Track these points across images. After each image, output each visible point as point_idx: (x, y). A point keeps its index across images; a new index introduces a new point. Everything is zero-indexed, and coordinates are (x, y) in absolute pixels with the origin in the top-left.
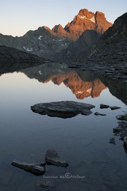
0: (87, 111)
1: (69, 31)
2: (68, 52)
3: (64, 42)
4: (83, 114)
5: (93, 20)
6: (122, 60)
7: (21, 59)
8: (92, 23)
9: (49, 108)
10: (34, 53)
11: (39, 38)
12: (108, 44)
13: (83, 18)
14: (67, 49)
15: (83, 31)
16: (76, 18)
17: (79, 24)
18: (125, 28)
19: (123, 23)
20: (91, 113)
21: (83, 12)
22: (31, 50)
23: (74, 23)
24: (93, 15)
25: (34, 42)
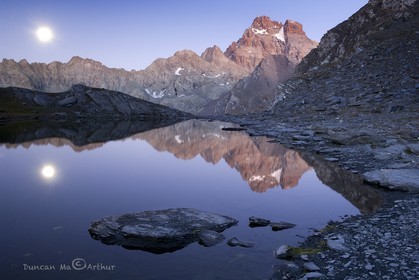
0: (212, 235)
1: (233, 59)
2: (234, 98)
3: (225, 79)
4: (201, 243)
5: (280, 36)
6: (335, 113)
8: (279, 41)
10: (164, 103)
11: (177, 73)
12: (308, 81)
13: (261, 32)
14: (230, 94)
15: (260, 56)
16: (248, 33)
17: (254, 45)
18: (342, 50)
19: (339, 41)
20: (219, 240)
21: (260, 22)
22: (161, 95)
23: (243, 42)
24: (280, 26)
25: (166, 80)
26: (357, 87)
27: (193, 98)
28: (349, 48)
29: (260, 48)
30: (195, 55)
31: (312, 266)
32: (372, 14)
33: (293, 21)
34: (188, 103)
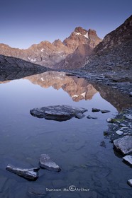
0: (80, 115)
1: (66, 45)
2: (66, 62)
3: (63, 54)
4: (76, 117)
5: (86, 36)
6: (111, 69)
7: (26, 68)
8: (86, 38)
9: (46, 112)
10: (37, 63)
11: (42, 51)
12: (99, 56)
13: (78, 34)
14: (65, 60)
15: (78, 45)
16: (73, 34)
17: (75, 39)
18: (112, 43)
19: (111, 39)
20: (84, 116)
21: (78, 29)
22: (35, 60)
23: (70, 38)
24: (86, 31)
25: (37, 54)
26: (119, 59)
27: (49, 62)
28: (116, 42)
29: (78, 41)
30: (50, 43)
31: (123, 125)
32: (125, 28)
33: (92, 29)
34: (47, 64)
